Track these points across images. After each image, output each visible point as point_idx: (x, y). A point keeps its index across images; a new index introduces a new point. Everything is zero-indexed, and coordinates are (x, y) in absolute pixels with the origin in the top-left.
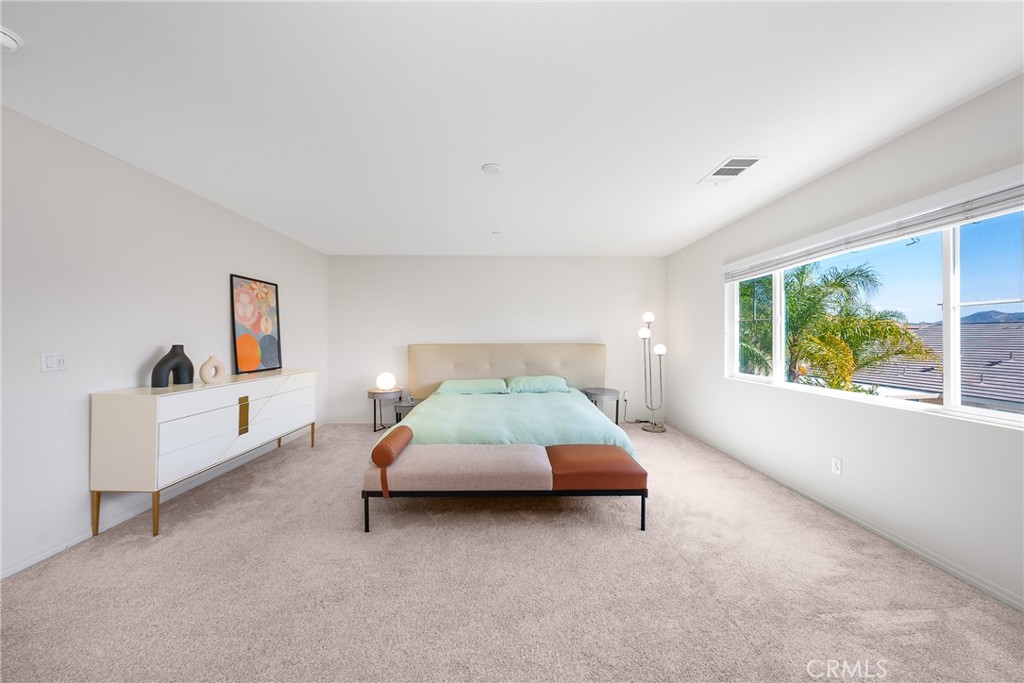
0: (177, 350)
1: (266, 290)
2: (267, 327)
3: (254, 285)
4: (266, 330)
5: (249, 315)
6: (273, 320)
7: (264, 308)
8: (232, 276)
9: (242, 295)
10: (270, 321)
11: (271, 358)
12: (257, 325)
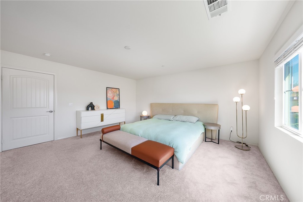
0: (91, 103)
1: (116, 90)
2: (116, 98)
3: (112, 89)
4: (116, 99)
5: (111, 96)
6: (118, 97)
7: (115, 94)
8: (107, 88)
9: (109, 92)
10: (117, 97)
11: (117, 105)
12: (113, 98)
